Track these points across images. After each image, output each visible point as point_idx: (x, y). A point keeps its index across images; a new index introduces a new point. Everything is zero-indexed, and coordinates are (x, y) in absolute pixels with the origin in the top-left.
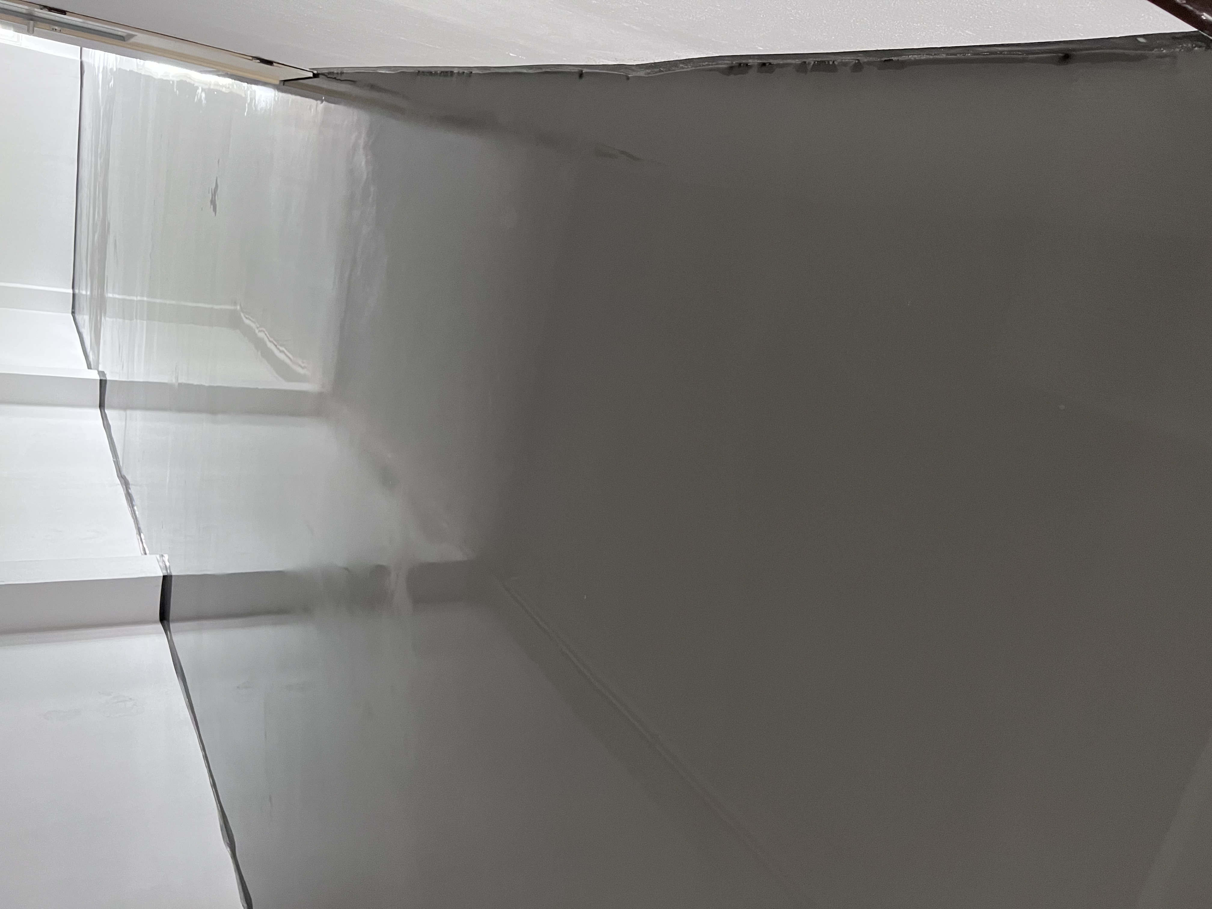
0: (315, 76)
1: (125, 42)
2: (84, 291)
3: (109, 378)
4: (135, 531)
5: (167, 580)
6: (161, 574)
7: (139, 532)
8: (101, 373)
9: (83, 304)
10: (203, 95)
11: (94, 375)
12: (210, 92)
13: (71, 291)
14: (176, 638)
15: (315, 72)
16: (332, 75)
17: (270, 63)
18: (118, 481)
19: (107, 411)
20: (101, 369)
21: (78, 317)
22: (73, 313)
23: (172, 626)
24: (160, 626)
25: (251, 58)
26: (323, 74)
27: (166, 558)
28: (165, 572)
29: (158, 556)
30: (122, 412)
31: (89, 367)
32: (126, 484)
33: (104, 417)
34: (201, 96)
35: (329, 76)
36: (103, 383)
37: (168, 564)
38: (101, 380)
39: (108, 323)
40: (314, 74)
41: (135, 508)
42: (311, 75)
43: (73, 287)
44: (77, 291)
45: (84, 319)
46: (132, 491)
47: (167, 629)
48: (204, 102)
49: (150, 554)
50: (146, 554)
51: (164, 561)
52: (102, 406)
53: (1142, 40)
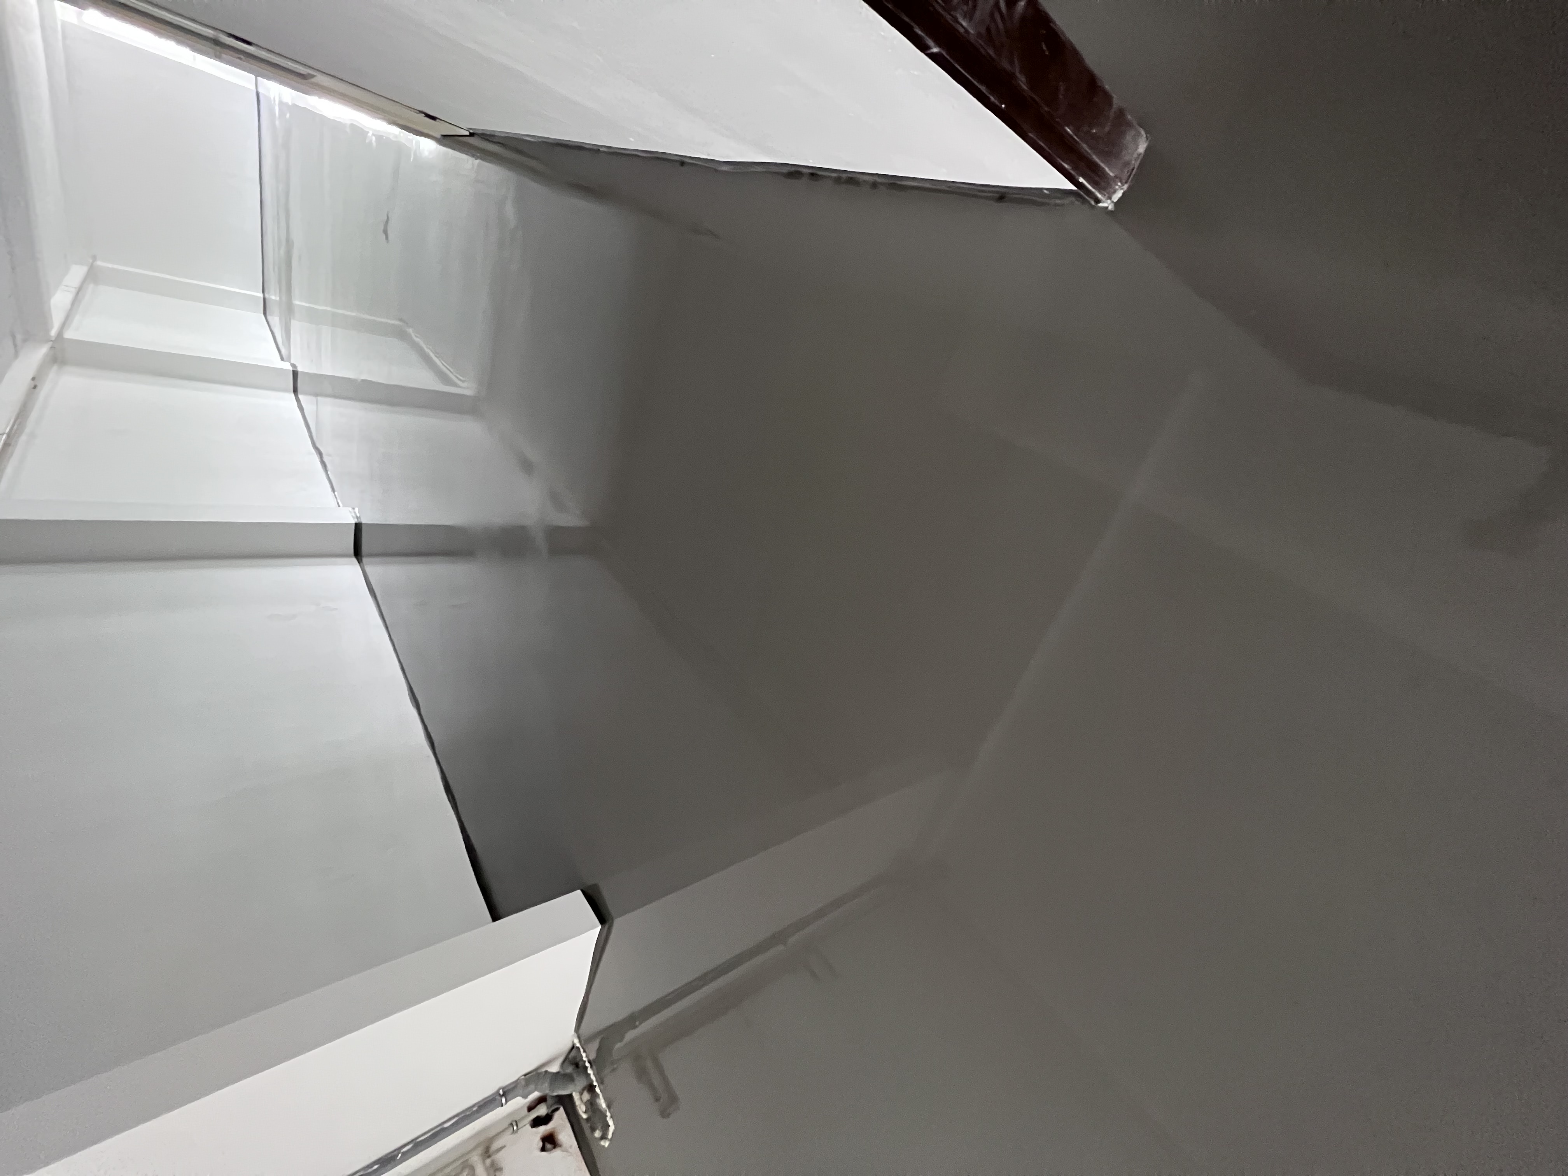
0: (472, 135)
1: (307, 81)
2: (273, 297)
3: (300, 369)
4: (330, 489)
5: (358, 527)
6: (354, 521)
7: (333, 490)
8: (293, 365)
9: (273, 308)
10: (374, 138)
11: (287, 366)
12: (379, 138)
13: (261, 295)
14: (368, 569)
15: (471, 131)
16: (487, 137)
17: (433, 118)
18: (313, 451)
19: (300, 396)
20: (292, 362)
21: (269, 318)
22: (265, 314)
23: (364, 560)
24: (354, 560)
25: (418, 112)
26: (478, 135)
27: (357, 510)
28: (356, 520)
29: (350, 509)
30: (313, 398)
31: (282, 359)
32: (320, 454)
33: (298, 400)
34: (371, 140)
35: (482, 137)
36: (295, 374)
37: (358, 515)
38: (293, 371)
39: (296, 325)
40: (470, 133)
41: (329, 473)
42: (468, 133)
43: (263, 292)
44: (267, 296)
45: (275, 320)
46: (325, 459)
47: (360, 561)
48: (374, 144)
49: (343, 507)
50: (339, 506)
51: (355, 513)
52: (295, 391)
53: (1045, 191)
